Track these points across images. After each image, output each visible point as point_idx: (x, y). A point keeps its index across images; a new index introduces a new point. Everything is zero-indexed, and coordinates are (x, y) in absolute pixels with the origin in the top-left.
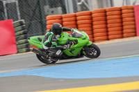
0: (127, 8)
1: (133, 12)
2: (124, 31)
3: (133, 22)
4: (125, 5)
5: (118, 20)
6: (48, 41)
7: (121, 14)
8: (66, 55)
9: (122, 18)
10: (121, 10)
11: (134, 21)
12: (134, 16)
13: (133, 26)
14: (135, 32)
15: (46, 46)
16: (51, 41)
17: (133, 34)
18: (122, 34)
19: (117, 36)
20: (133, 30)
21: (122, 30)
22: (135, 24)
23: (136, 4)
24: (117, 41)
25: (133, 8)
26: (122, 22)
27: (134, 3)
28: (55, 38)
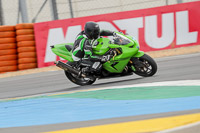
0: (24, 27)
1: (33, 33)
2: (20, 60)
3: (32, 48)
4: (21, 22)
5: (11, 45)
6: (79, 48)
7: (15, 36)
8: (106, 72)
9: (16, 42)
10: (14, 29)
11: (34, 45)
12: (34, 39)
13: (32, 54)
14: (36, 62)
15: (76, 56)
16: (84, 48)
17: (32, 65)
18: (17, 64)
19: (9, 68)
20: (32, 59)
21: (17, 59)
22: (35, 51)
23: (37, 21)
24: (9, 74)
25: (32, 28)
26: (16, 47)
27: (34, 21)
28: (88, 44)
